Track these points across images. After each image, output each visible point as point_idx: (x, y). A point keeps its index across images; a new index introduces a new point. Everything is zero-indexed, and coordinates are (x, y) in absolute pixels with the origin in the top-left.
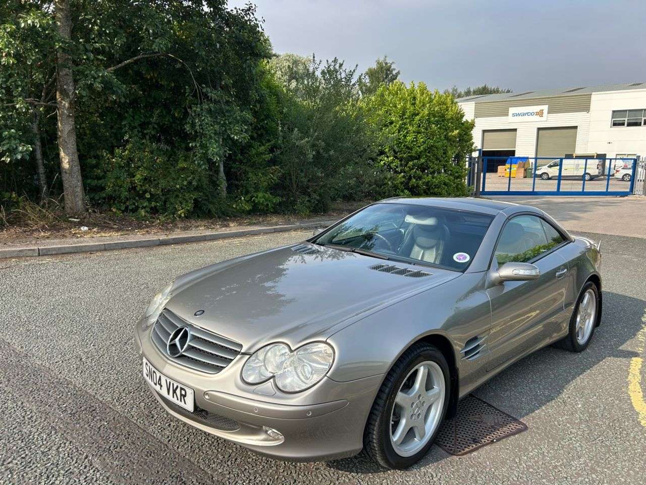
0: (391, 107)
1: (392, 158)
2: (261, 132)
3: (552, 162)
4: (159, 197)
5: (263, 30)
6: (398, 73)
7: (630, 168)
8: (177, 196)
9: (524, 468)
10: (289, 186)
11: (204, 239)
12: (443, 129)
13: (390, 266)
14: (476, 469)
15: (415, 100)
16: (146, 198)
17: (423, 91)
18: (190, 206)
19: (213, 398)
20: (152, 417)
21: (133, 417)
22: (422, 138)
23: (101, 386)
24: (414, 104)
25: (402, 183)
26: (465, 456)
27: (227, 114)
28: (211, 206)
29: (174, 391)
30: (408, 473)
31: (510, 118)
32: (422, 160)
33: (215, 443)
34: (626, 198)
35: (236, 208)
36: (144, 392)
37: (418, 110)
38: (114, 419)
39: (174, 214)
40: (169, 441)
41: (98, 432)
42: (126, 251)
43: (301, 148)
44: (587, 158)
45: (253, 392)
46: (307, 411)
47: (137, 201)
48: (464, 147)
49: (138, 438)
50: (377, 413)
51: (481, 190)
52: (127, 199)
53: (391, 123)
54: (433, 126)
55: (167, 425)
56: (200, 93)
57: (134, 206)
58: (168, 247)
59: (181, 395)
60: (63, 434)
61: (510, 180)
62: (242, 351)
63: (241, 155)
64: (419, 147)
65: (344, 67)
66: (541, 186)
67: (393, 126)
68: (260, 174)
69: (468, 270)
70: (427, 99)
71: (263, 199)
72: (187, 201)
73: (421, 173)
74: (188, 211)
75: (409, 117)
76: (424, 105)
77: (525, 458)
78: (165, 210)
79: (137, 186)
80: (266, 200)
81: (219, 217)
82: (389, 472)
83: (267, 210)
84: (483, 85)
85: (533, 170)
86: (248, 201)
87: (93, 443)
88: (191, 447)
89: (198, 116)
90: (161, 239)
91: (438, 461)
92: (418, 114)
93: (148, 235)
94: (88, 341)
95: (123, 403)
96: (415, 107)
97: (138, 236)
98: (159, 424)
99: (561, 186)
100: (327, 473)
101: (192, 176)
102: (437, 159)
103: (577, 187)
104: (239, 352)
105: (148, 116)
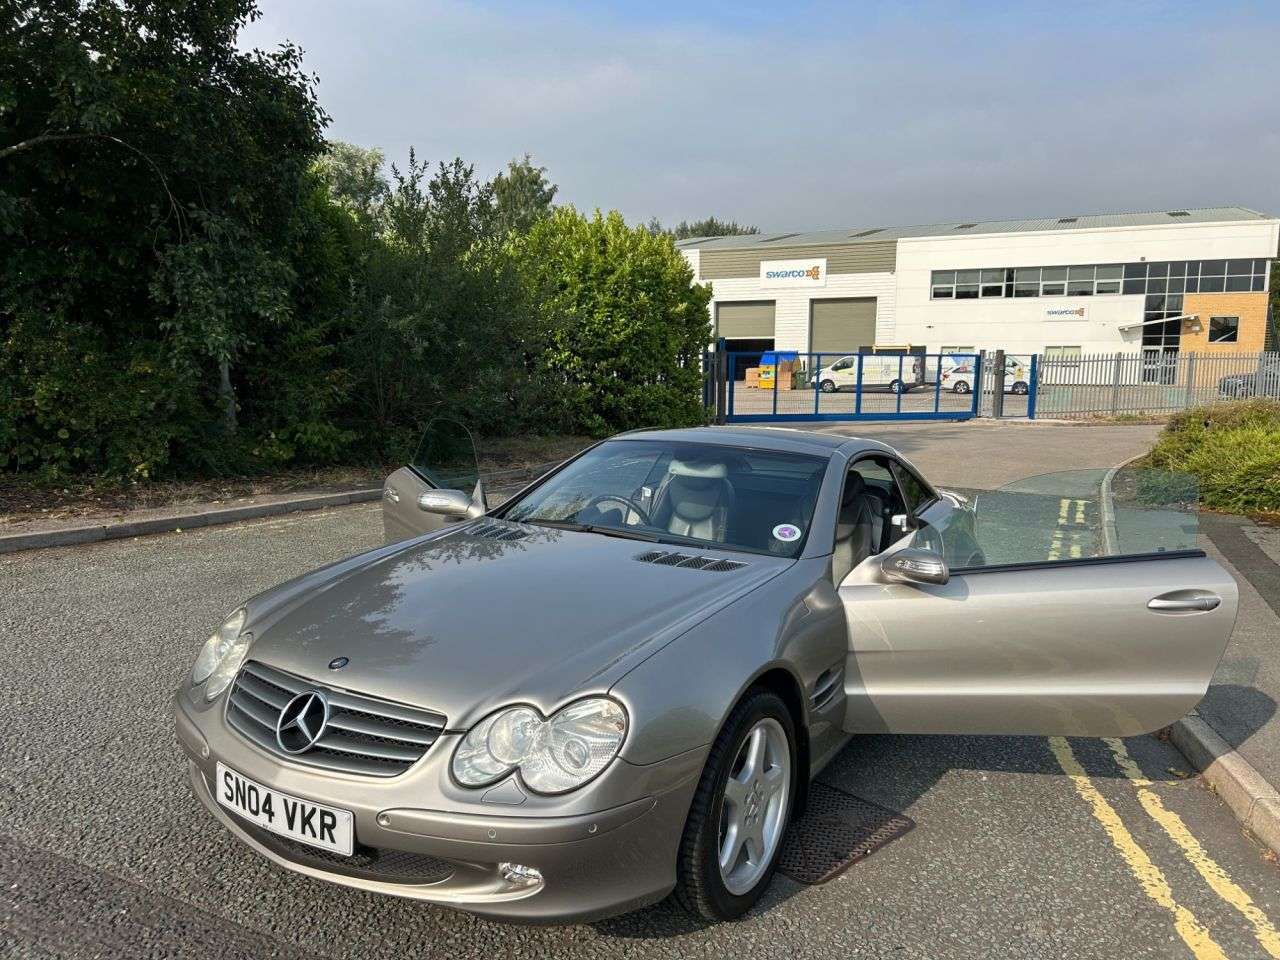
0: (561, 257)
1: (567, 354)
2: (307, 301)
3: (838, 362)
4: (89, 437)
5: (314, 97)
6: (554, 189)
7: (970, 372)
8: (132, 434)
9: (927, 890)
10: (370, 409)
11: (204, 522)
12: (659, 300)
13: (670, 553)
14: (852, 902)
15: (605, 245)
16: (59, 440)
17: (618, 227)
18: (162, 455)
19: (396, 822)
20: (221, 888)
21: (178, 892)
22: (621, 317)
23: (81, 839)
24: (603, 253)
25: (588, 401)
26: (829, 884)
27: (242, 264)
28: (206, 454)
29: (306, 821)
30: (744, 924)
31: (762, 281)
32: (625, 359)
33: (371, 921)
34: (967, 423)
35: (259, 457)
36: (183, 840)
37: (612, 264)
38: (138, 899)
39: (124, 472)
40: (274, 928)
41: (113, 931)
42: (30, 556)
43: (397, 334)
44: (900, 353)
45: (481, 802)
46: (590, 825)
47: (37, 447)
48: (695, 334)
49: (206, 931)
50: (697, 817)
51: (727, 413)
52: (14, 444)
53: (564, 286)
54: (642, 294)
55: (258, 898)
56: (181, 219)
57: (31, 459)
58: (125, 544)
59: (323, 825)
60: (34, 944)
61: (775, 393)
62: (448, 727)
63: (266, 347)
64: (617, 333)
65: (473, 179)
66: (830, 404)
67: (566, 292)
68: (311, 387)
69: (805, 554)
70: (628, 244)
71: (320, 437)
72: (154, 445)
73: (623, 383)
74: (156, 464)
75: (596, 277)
76: (622, 255)
77: (925, 873)
78: (103, 463)
79: (36, 415)
80: (325, 439)
81: (226, 477)
82: (712, 928)
83: (326, 459)
84: (708, 219)
85: (807, 375)
86: (283, 442)
87: (110, 952)
88: (325, 934)
89: (180, 268)
90: (108, 526)
91: (788, 898)
92: (612, 272)
93: (75, 519)
94: (13, 750)
95: (146, 868)
96: (606, 258)
97: (51, 524)
98: (241, 899)
99: (862, 405)
100: (603, 945)
101: (164, 391)
102: (651, 356)
103: (887, 404)
104: (441, 730)
105: (54, 263)
